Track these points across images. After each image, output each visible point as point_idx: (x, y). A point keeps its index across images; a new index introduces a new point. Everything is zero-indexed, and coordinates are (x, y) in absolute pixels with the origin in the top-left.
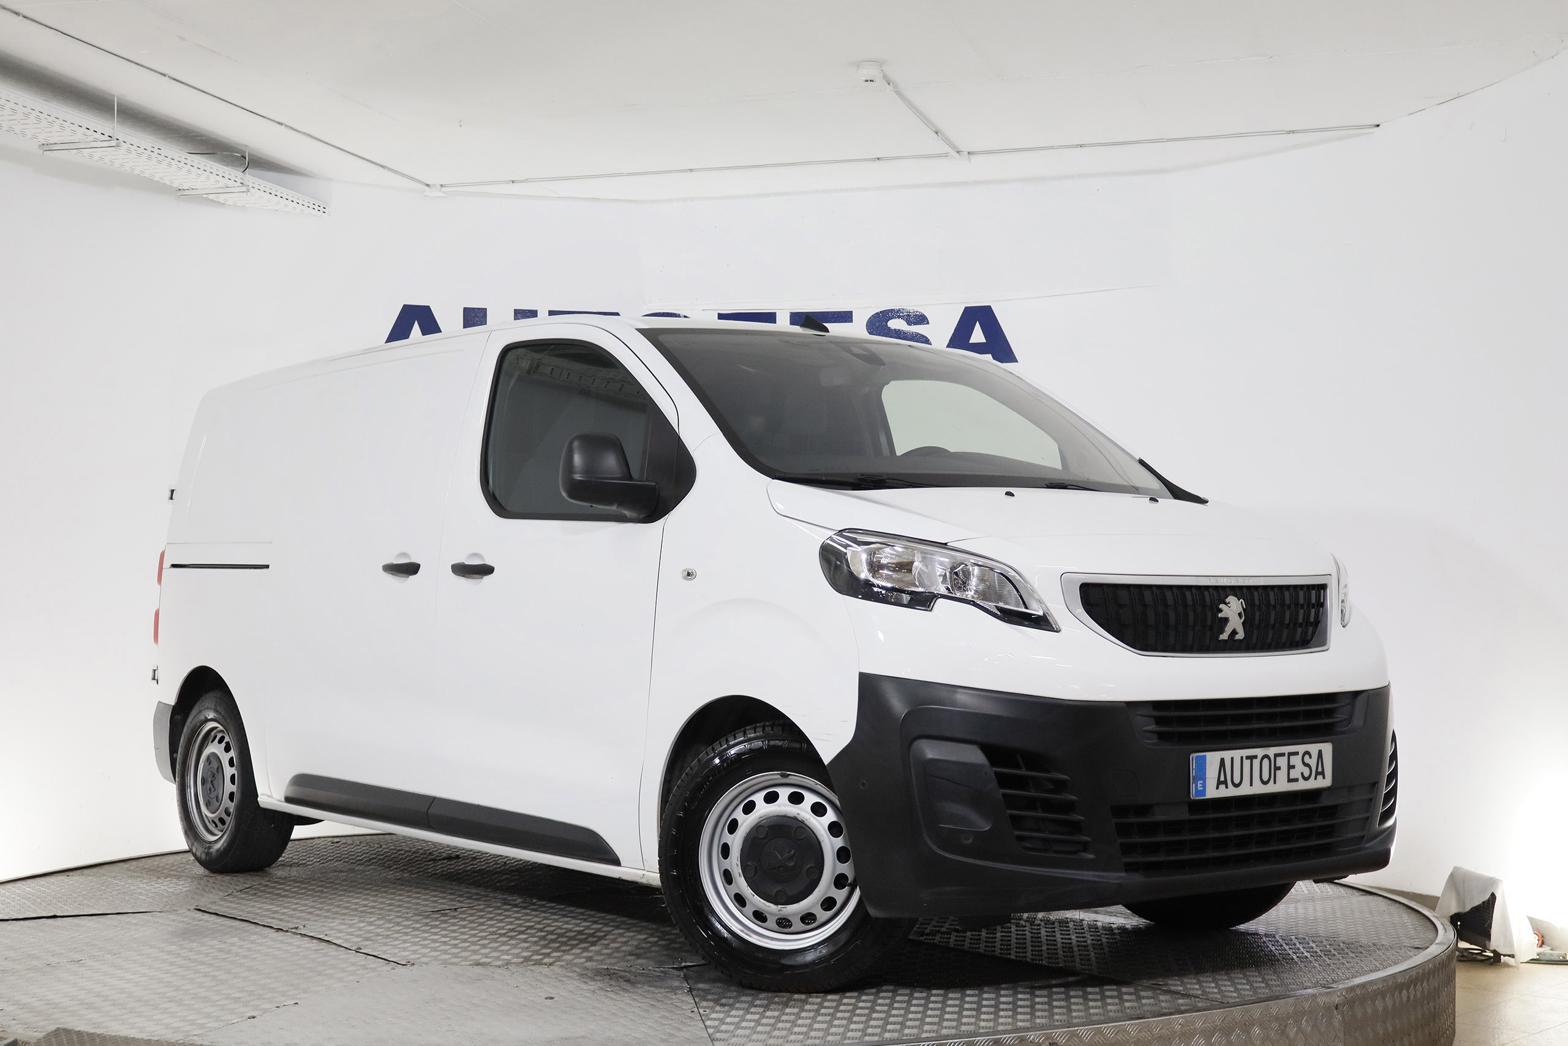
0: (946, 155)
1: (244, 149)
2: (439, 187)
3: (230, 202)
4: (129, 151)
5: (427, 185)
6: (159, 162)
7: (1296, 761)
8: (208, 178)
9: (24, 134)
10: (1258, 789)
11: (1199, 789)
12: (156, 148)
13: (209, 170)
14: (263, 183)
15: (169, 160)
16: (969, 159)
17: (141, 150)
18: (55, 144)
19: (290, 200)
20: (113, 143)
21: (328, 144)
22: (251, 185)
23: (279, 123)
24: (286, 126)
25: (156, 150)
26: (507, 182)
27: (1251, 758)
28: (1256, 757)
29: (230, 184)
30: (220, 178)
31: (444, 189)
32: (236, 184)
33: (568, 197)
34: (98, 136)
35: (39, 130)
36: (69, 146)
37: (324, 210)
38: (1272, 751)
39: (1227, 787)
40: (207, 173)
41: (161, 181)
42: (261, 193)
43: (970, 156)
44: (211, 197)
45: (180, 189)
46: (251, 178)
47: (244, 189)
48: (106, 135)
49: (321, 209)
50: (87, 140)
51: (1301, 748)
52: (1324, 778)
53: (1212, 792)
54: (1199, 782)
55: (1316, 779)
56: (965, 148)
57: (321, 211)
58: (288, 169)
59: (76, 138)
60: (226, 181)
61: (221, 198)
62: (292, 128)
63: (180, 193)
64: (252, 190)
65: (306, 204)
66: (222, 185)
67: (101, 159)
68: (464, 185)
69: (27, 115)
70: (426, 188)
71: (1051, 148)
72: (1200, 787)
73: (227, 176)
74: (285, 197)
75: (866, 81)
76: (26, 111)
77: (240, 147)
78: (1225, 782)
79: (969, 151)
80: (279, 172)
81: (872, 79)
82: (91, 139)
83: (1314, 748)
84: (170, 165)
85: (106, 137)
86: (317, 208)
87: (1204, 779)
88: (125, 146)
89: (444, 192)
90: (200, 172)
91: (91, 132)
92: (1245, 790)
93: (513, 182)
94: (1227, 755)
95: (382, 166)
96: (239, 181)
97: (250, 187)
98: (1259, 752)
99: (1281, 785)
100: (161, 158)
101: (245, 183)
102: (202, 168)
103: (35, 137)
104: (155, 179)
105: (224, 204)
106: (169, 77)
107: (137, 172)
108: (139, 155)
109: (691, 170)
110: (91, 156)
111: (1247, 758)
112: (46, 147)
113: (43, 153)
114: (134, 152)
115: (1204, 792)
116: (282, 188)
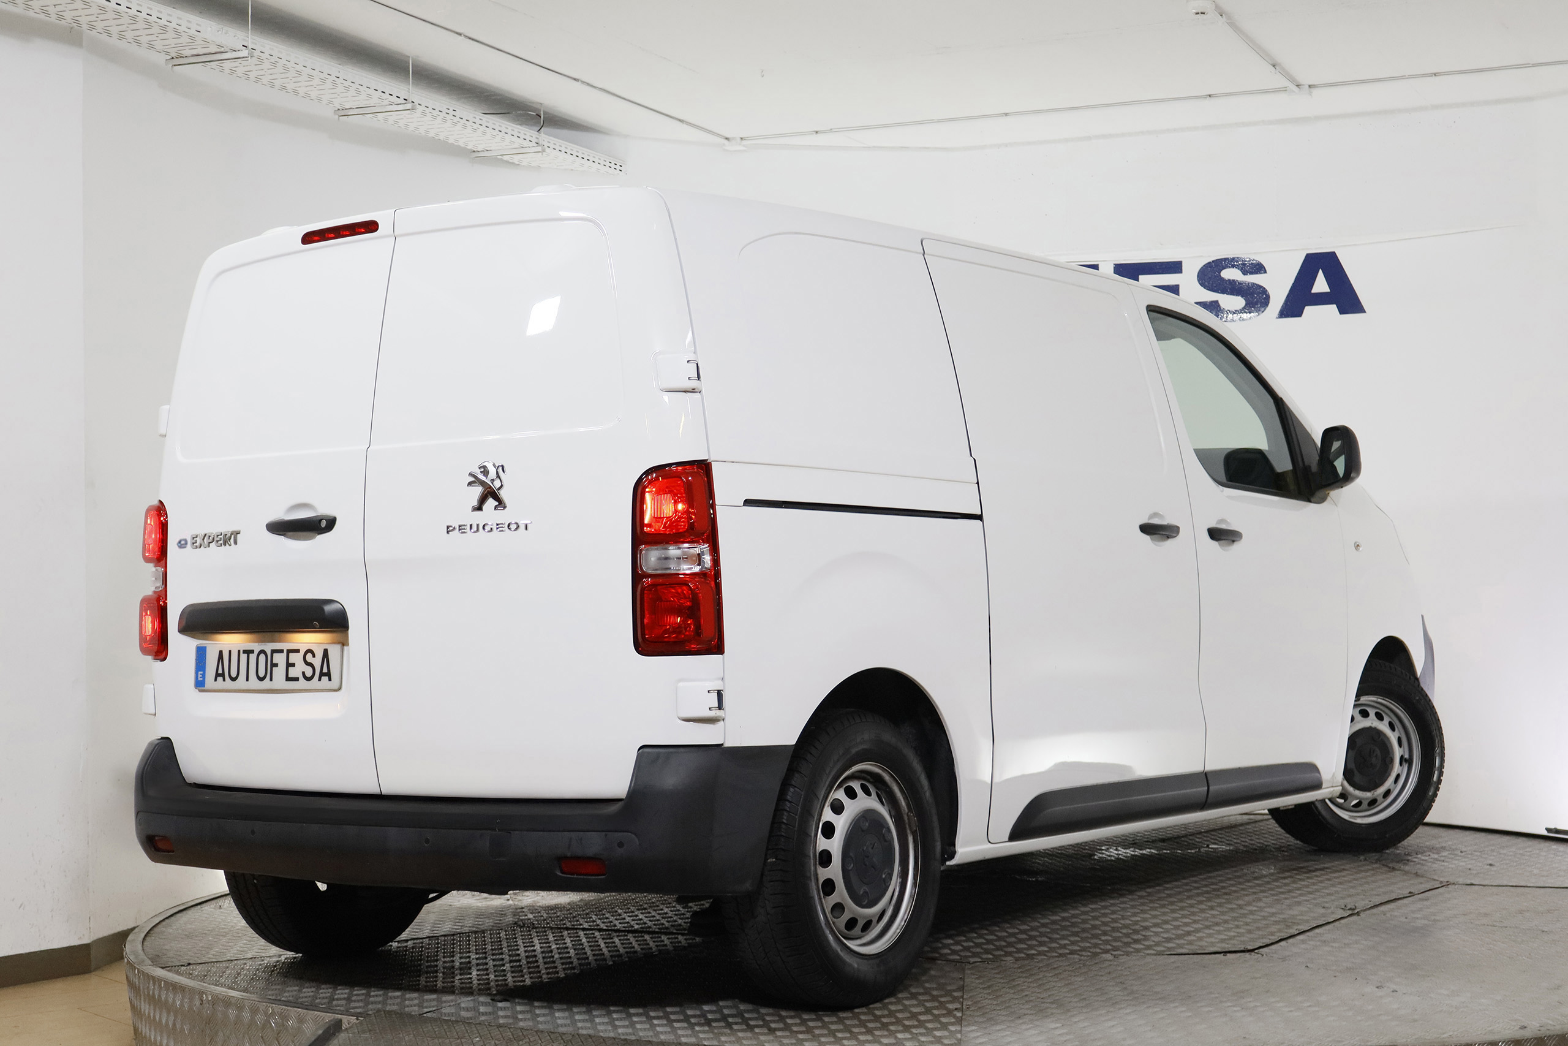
0: (1284, 90)
1: (538, 106)
2: (739, 139)
3: (524, 163)
4: (424, 114)
5: (727, 139)
6: (454, 124)
8: (503, 139)
9: (320, 100)
12: (451, 110)
13: (504, 130)
14: (559, 142)
15: (464, 121)
16: (1310, 94)
17: (435, 113)
18: (351, 108)
19: (586, 159)
20: (409, 106)
21: (624, 99)
22: (546, 144)
23: (575, 79)
24: (583, 82)
25: (451, 112)
26: (810, 133)
29: (526, 143)
30: (515, 139)
31: (744, 142)
32: (531, 144)
33: (874, 147)
34: (394, 99)
35: (336, 96)
36: (363, 110)
37: (620, 168)
40: (502, 134)
41: (455, 143)
42: (556, 152)
43: (1312, 90)
44: (506, 158)
45: (474, 151)
46: (547, 137)
47: (539, 149)
48: (402, 98)
49: (618, 167)
50: (383, 104)
56: (1306, 81)
57: (618, 170)
58: (583, 126)
59: (371, 102)
60: (521, 141)
61: (516, 159)
62: (588, 84)
63: (473, 155)
64: (547, 150)
65: (602, 163)
66: (516, 145)
67: (396, 122)
68: (765, 137)
69: (323, 80)
70: (726, 141)
71: (1402, 77)
73: (522, 136)
74: (581, 156)
75: (1197, 13)
76: (322, 76)
77: (534, 105)
79: (1310, 83)
80: (573, 130)
81: (1203, 11)
82: (387, 102)
84: (464, 126)
85: (401, 101)
86: (613, 166)
88: (420, 109)
89: (744, 146)
90: (495, 133)
91: (386, 96)
93: (817, 132)
95: (680, 120)
96: (534, 140)
97: (545, 146)
100: (456, 120)
101: (540, 143)
102: (498, 128)
103: (331, 102)
104: (450, 142)
105: (518, 165)
106: (465, 36)
107: (431, 134)
108: (434, 117)
109: (1006, 114)
110: (386, 120)
112: (342, 112)
113: (339, 119)
114: (429, 115)
116: (578, 147)
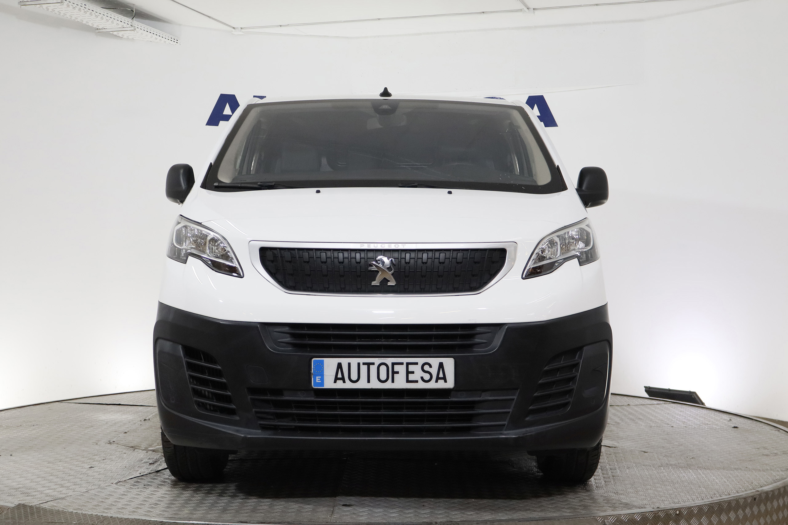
7: (416, 369)
10: (375, 384)
11: (317, 381)
27: (369, 365)
28: (373, 364)
38: (389, 361)
39: (344, 382)
51: (421, 361)
52: (446, 381)
53: (329, 383)
54: (317, 377)
55: (437, 381)
72: (318, 380)
78: (343, 379)
83: (435, 362)
87: (322, 375)
92: (362, 384)
94: (345, 362)
98: (377, 361)
99: (400, 383)
111: (364, 364)
115: (322, 383)
